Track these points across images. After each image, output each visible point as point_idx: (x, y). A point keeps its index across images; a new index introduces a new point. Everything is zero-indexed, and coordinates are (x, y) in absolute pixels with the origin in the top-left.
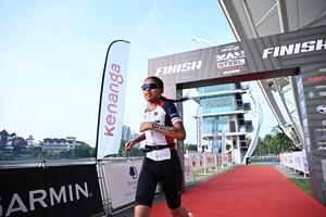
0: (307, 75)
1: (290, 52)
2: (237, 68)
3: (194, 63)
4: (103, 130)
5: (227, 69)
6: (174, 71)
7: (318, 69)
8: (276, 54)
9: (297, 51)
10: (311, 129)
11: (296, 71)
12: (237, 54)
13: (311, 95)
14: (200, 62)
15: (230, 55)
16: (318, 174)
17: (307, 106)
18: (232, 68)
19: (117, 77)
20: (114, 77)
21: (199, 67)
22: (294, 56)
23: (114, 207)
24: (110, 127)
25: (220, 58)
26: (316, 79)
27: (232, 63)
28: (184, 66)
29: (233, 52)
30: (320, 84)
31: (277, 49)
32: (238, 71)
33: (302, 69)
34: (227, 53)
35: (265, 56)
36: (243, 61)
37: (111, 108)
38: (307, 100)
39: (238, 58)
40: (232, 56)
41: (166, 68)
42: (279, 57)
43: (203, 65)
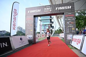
0: (65, 15)
1: (62, 9)
2: (49, 12)
3: (39, 10)
4: (12, 28)
5: (47, 12)
6: (33, 12)
7: (68, 13)
8: (59, 9)
9: (63, 9)
12: (50, 8)
13: (66, 20)
15: (48, 8)
16: (66, 38)
17: (65, 22)
18: (48, 12)
19: (16, 13)
21: (40, 11)
23: (15, 48)
24: (14, 27)
25: (45, 9)
26: (67, 16)
27: (48, 11)
28: (36, 10)
29: (49, 8)
30: (68, 17)
31: (59, 8)
32: (50, 13)
33: (64, 13)
35: (56, 9)
36: (51, 10)
37: (14, 22)
38: (65, 21)
41: (31, 11)
42: (59, 10)
43: (41, 11)
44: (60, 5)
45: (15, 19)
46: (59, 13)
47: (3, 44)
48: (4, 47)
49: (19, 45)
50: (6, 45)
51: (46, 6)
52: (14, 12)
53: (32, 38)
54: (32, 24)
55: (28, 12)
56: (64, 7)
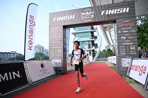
0: (118, 23)
1: (112, 13)
2: (90, 19)
3: (71, 16)
4: (27, 47)
5: (86, 19)
6: (62, 20)
7: (123, 21)
9: (115, 13)
10: (119, 46)
11: (114, 22)
12: (90, 12)
13: (120, 32)
14: (74, 16)
15: (87, 13)
16: (120, 64)
17: (118, 37)
18: (88, 19)
19: (32, 22)
20: (31, 22)
21: (73, 18)
22: (114, 15)
24: (30, 46)
25: (83, 14)
26: (122, 25)
28: (67, 17)
29: (89, 11)
30: (123, 27)
32: (91, 20)
33: (117, 21)
34: (86, 12)
35: (102, 14)
36: (93, 16)
37: (31, 37)
38: (118, 34)
39: (91, 14)
40: (88, 14)
41: (58, 18)
42: (108, 15)
43: (75, 17)
44: (109, 7)
45: (31, 31)
46: (107, 20)
47: (14, 73)
48: (14, 78)
49: (39, 76)
50: (19, 76)
51: (84, 9)
52: (30, 21)
53: (61, 64)
54: (60, 41)
55: (54, 20)
56: (116, 10)
